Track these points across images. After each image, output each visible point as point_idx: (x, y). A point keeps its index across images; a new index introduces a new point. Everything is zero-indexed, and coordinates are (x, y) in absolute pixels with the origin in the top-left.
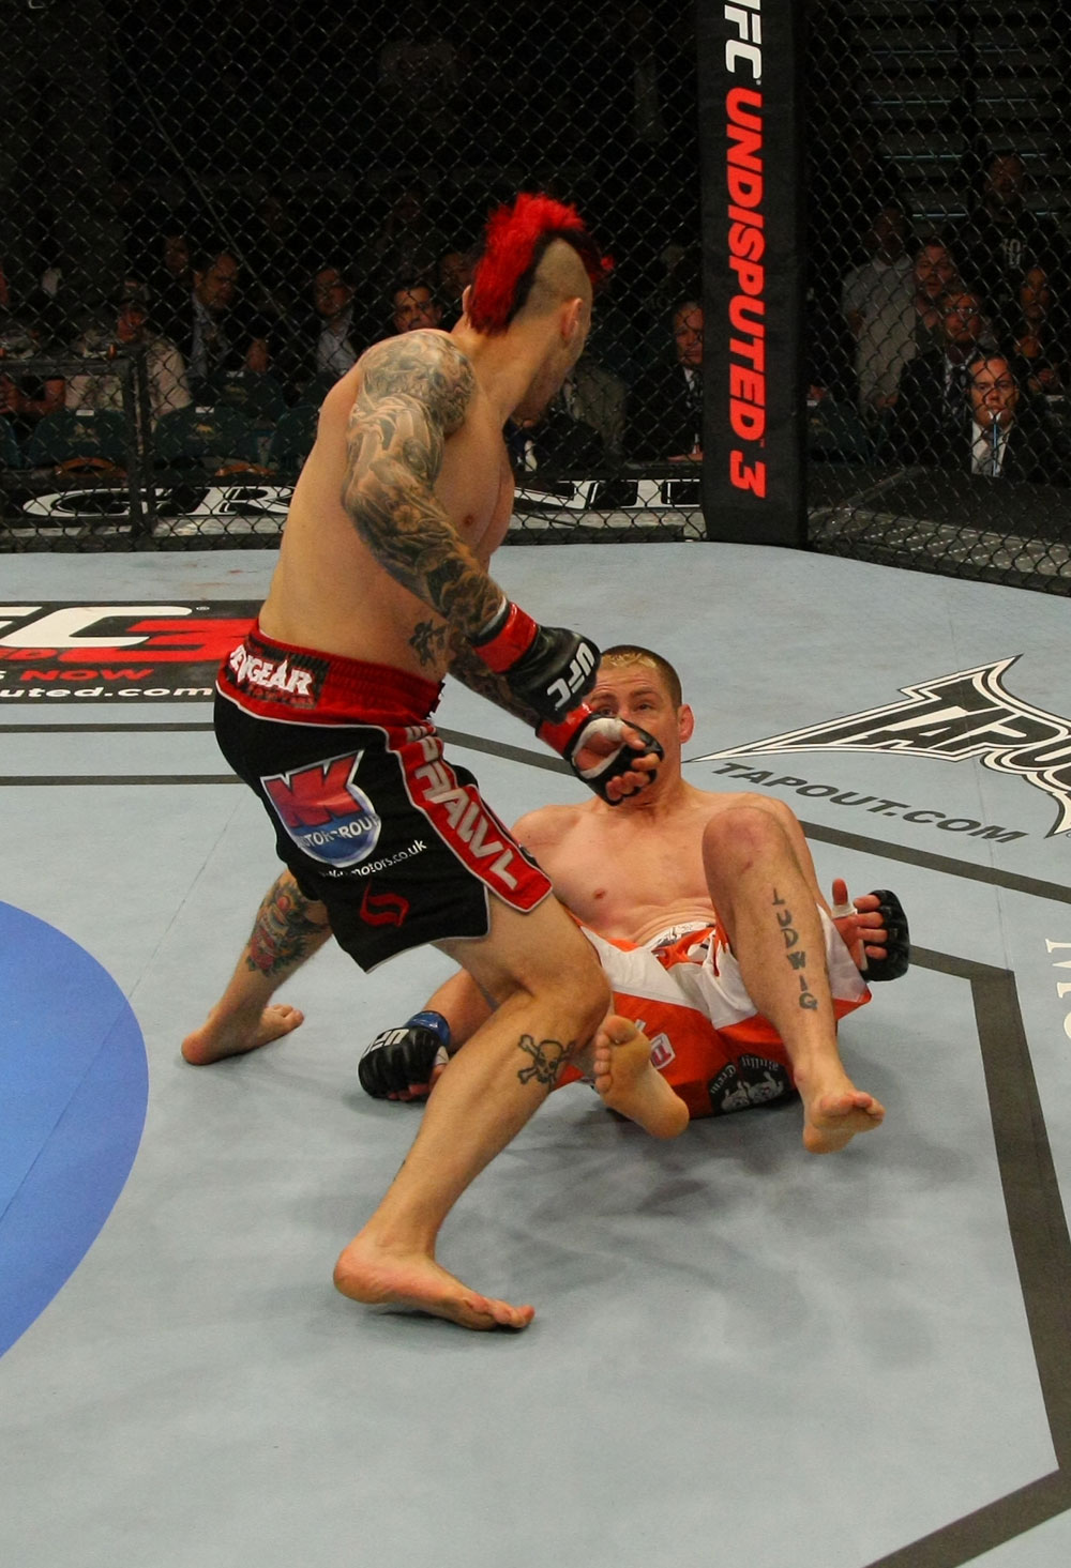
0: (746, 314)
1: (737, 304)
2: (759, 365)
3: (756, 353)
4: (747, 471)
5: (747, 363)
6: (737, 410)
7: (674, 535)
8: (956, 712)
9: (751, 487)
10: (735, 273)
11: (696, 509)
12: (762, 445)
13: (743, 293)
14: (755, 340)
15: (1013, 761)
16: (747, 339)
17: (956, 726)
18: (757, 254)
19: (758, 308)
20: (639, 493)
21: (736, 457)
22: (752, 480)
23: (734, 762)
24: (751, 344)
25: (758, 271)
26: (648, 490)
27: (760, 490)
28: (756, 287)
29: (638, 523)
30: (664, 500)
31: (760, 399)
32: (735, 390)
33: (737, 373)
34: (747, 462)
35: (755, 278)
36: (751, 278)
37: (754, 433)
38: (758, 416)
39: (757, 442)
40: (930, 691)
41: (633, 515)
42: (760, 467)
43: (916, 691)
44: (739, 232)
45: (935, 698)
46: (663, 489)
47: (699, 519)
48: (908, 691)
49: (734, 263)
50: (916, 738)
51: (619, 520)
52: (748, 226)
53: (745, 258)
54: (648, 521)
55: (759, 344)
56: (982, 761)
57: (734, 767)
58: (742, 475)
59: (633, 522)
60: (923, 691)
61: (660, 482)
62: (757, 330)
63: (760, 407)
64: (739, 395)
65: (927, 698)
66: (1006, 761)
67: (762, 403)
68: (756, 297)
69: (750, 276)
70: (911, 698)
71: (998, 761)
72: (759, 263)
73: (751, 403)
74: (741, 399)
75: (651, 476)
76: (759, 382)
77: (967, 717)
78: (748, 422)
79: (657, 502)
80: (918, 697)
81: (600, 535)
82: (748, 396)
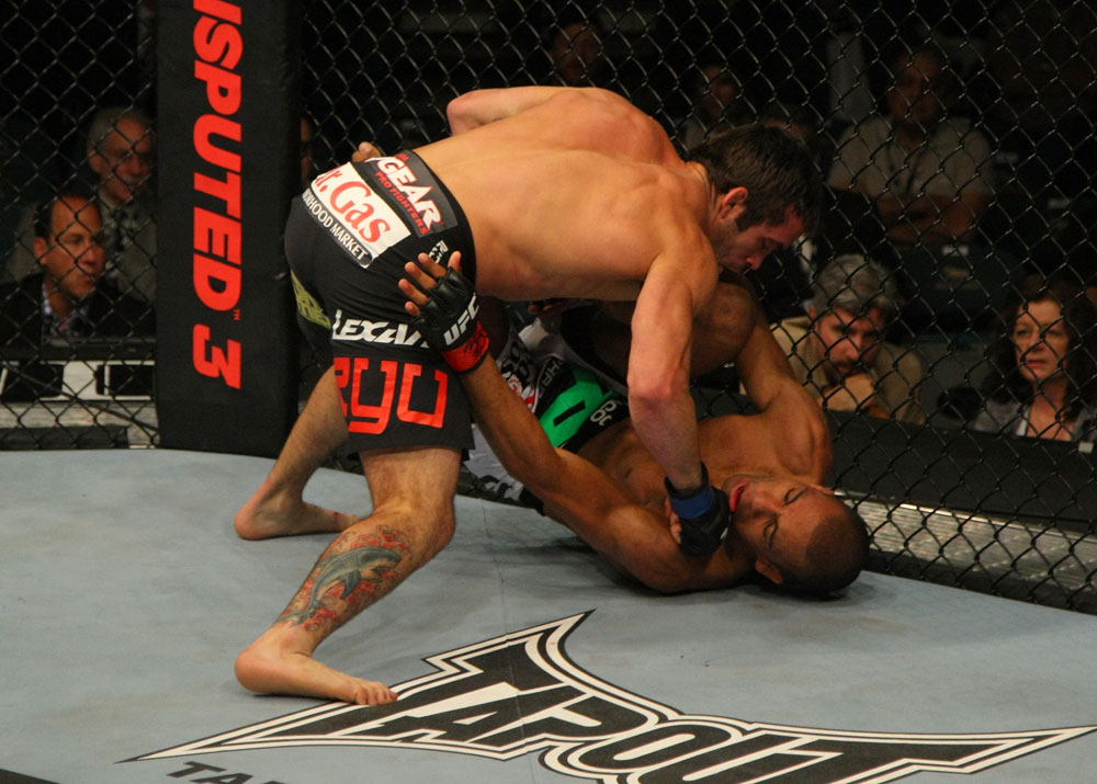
0: (216, 140)
1: (204, 126)
2: (234, 206)
3: (231, 193)
4: (216, 352)
5: (218, 206)
6: (203, 269)
7: (114, 439)
9: (220, 372)
10: (203, 84)
11: (145, 403)
12: (237, 317)
13: (212, 112)
14: (229, 175)
15: (584, 759)
16: (219, 174)
17: (505, 710)
18: (233, 59)
19: (233, 131)
20: (65, 380)
21: (201, 333)
22: (225, 366)
23: (198, 760)
24: (224, 180)
25: (234, 83)
26: (78, 376)
27: (233, 379)
28: (231, 104)
29: (65, 421)
30: (100, 390)
31: (235, 254)
32: (200, 242)
33: (203, 219)
34: (217, 340)
35: (230, 92)
36: (223, 92)
37: (226, 301)
38: (233, 278)
39: (230, 312)
40: (468, 661)
41: (57, 410)
42: (234, 348)
43: (448, 661)
44: (208, 30)
45: (474, 671)
46: (99, 374)
47: (149, 415)
48: (437, 661)
49: (201, 71)
50: (448, 725)
51: (38, 417)
52: (221, 21)
53: (217, 64)
54: (78, 418)
55: (235, 181)
56: (542, 760)
57: (197, 767)
58: (208, 358)
59: (57, 420)
60: (459, 661)
61: (95, 365)
62: (232, 161)
63: (235, 266)
64: (205, 249)
65: (464, 671)
66: (573, 759)
67: (237, 261)
68: (231, 118)
69: (223, 88)
70: (441, 670)
71: (563, 759)
72: (235, 71)
73: (224, 260)
74: (210, 255)
75: (83, 356)
76: (234, 232)
77: (519, 697)
78: (218, 286)
79: (90, 393)
80: (450, 670)
81: (10, 438)
82: (218, 250)
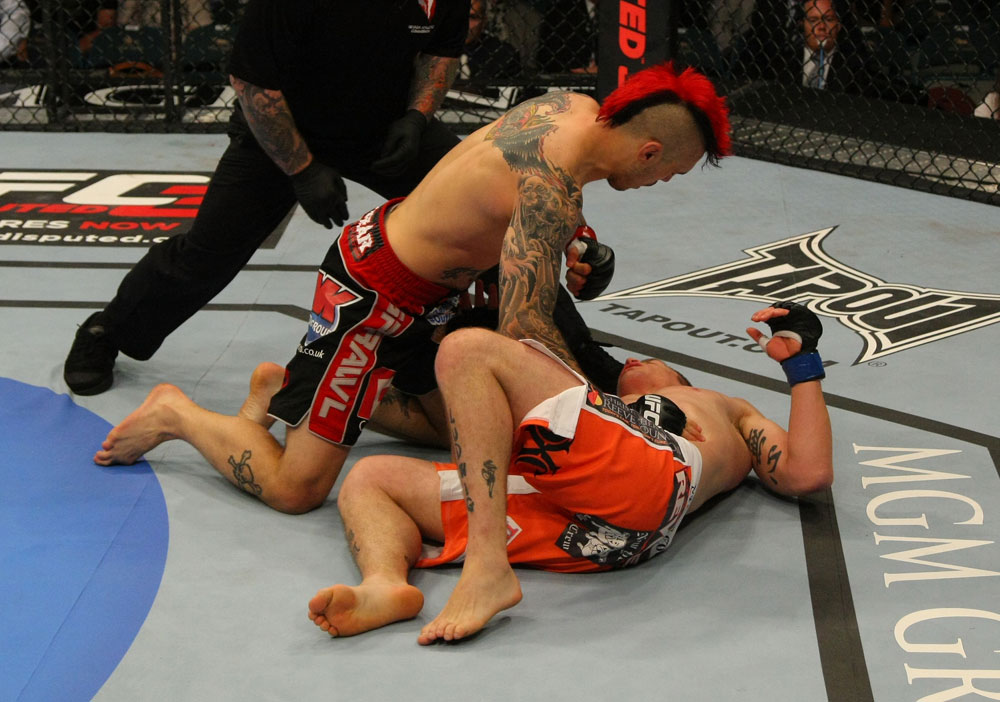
2: (642, 2)
6: (624, 35)
8: (786, 269)
12: (643, 62)
15: (830, 307)
17: (787, 279)
23: (616, 303)
31: (642, 27)
32: (623, 20)
33: (625, 7)
37: (637, 53)
38: (641, 40)
39: (639, 59)
40: (768, 252)
43: (756, 252)
45: (771, 257)
48: (750, 252)
50: (756, 287)
57: (615, 306)
60: (762, 252)
63: (642, 33)
64: (626, 24)
65: (765, 257)
66: (824, 306)
67: (643, 30)
70: (752, 257)
71: (818, 306)
73: (636, 30)
74: (628, 27)
75: (558, 84)
76: (642, 14)
77: (795, 273)
78: (632, 44)
80: (757, 257)
82: (633, 25)
